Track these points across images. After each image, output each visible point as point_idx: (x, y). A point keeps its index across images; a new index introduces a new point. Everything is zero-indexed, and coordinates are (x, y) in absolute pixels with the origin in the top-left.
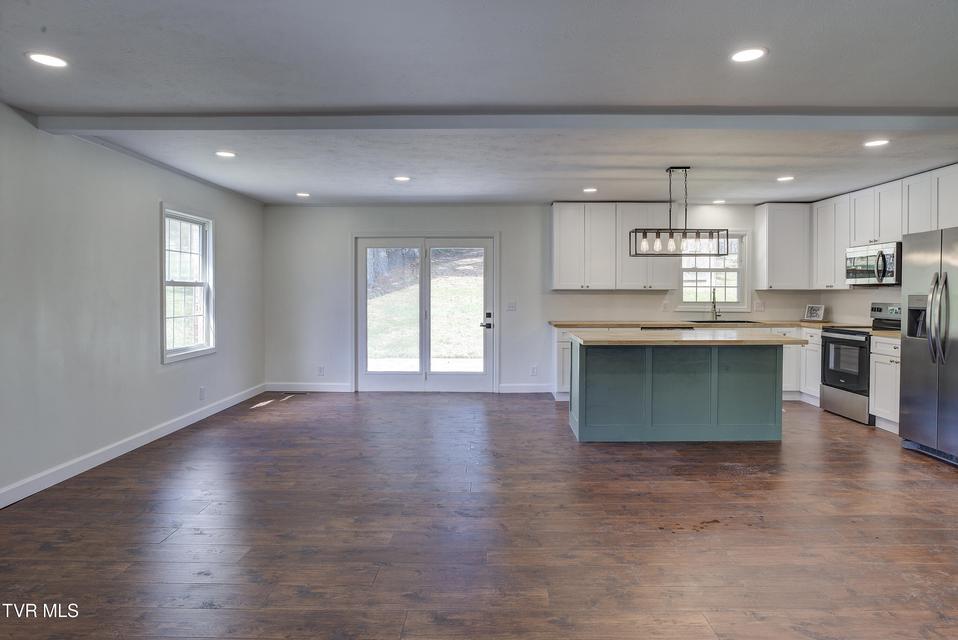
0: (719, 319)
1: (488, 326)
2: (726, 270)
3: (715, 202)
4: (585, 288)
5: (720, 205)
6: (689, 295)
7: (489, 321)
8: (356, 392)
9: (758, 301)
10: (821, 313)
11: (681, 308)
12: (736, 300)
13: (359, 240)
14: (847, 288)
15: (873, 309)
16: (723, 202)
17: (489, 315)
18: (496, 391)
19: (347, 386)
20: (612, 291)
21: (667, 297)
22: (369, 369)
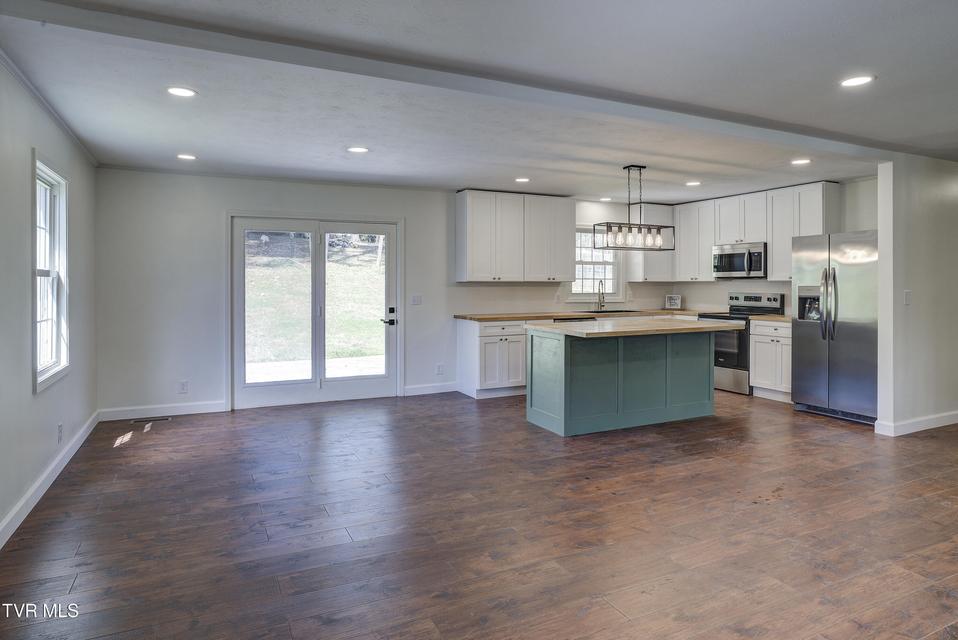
0: (603, 309)
1: (391, 322)
2: (605, 263)
3: (603, 200)
4: (497, 280)
5: (605, 203)
6: (576, 288)
7: (392, 316)
8: (233, 410)
9: (630, 292)
10: (679, 302)
11: (571, 299)
12: (611, 291)
13: (236, 220)
14: (713, 280)
15: (731, 298)
16: (608, 199)
17: (392, 310)
18: (400, 393)
19: (220, 404)
20: (520, 283)
21: (560, 288)
22: (249, 380)
